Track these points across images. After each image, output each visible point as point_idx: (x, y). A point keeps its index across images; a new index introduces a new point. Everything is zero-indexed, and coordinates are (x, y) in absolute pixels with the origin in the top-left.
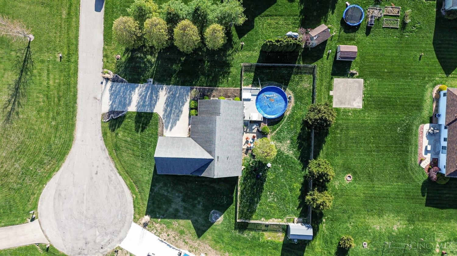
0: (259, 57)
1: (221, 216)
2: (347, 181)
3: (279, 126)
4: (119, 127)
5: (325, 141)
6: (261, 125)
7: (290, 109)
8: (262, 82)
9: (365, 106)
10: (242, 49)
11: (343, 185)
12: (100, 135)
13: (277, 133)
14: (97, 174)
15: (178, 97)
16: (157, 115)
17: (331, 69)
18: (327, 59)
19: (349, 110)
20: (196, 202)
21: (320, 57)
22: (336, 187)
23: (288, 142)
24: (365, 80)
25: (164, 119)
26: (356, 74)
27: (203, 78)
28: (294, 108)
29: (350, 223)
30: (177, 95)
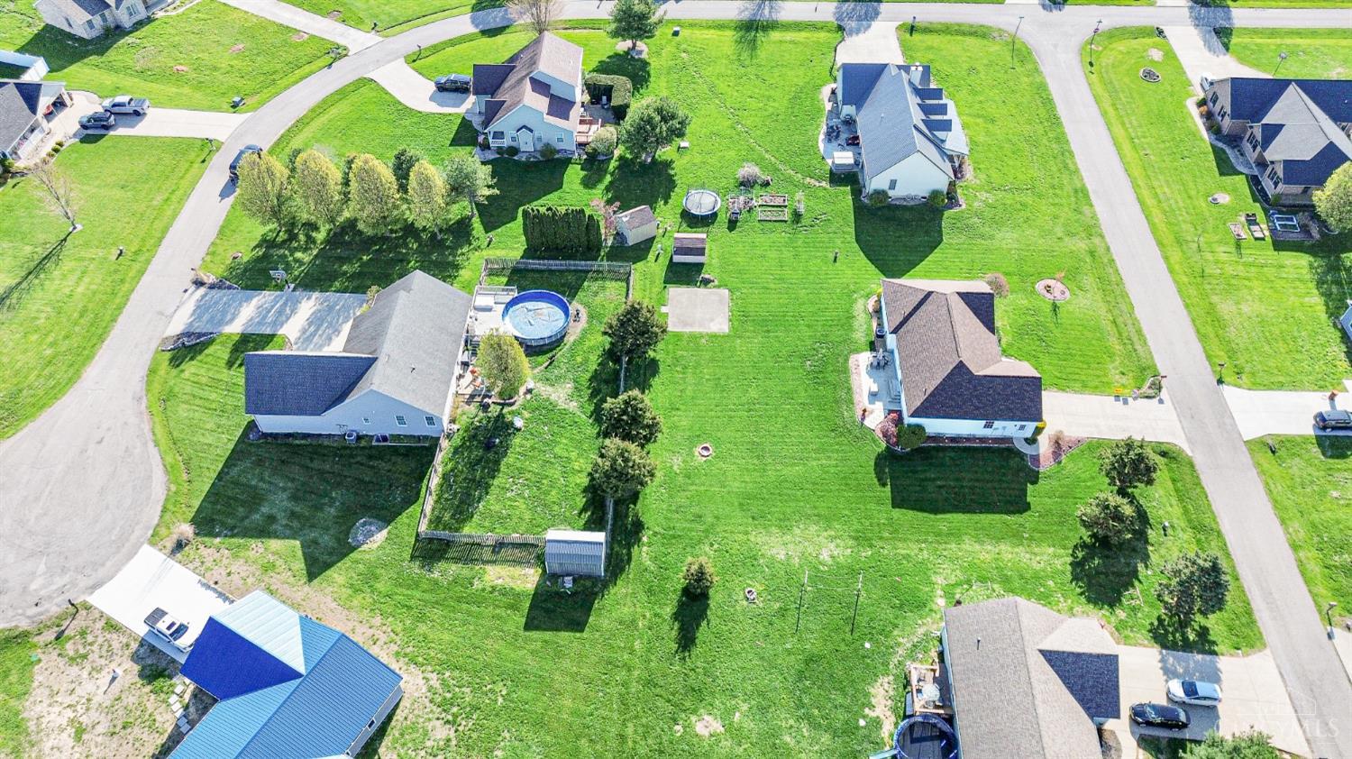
1: (381, 530)
2: (700, 458)
3: (551, 357)
4: (192, 359)
7: (577, 330)
8: (521, 286)
9: (735, 330)
10: (488, 246)
11: (692, 464)
13: (546, 369)
14: (100, 442)
15: (339, 310)
16: (285, 337)
17: (664, 274)
18: (656, 261)
19: (701, 334)
20: (326, 500)
21: (641, 258)
22: (675, 468)
23: (569, 386)
24: (732, 291)
25: (296, 344)
26: (714, 281)
28: (584, 330)
29: (712, 545)
30: (338, 307)
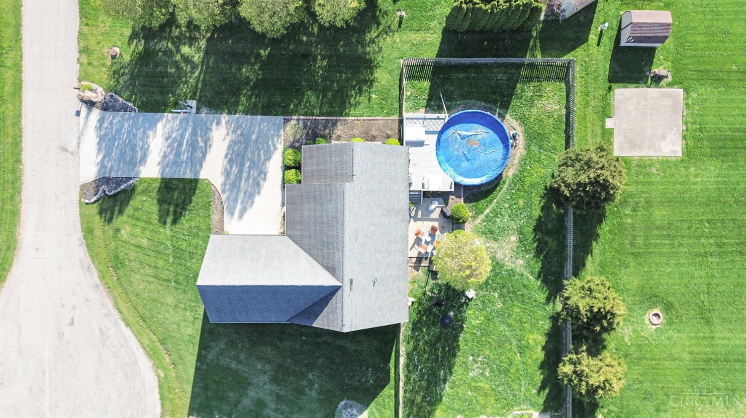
0: (441, 44)
1: (362, 412)
2: (650, 326)
3: (491, 202)
4: (121, 212)
5: (598, 235)
6: (450, 201)
7: (516, 162)
8: (448, 101)
9: (689, 153)
10: (400, 27)
11: (642, 334)
12: (79, 234)
13: (488, 219)
14: (72, 323)
15: (257, 140)
16: (209, 184)
17: (608, 66)
18: (598, 45)
19: (651, 160)
20: (305, 383)
21: (579, 40)
22: (626, 339)
23: (514, 238)
24: (686, 91)
25: (224, 192)
26: (667, 77)
27: (311, 97)
28: (524, 160)
30: (254, 137)
